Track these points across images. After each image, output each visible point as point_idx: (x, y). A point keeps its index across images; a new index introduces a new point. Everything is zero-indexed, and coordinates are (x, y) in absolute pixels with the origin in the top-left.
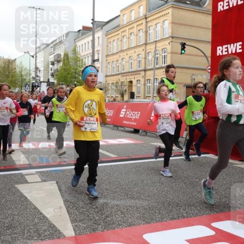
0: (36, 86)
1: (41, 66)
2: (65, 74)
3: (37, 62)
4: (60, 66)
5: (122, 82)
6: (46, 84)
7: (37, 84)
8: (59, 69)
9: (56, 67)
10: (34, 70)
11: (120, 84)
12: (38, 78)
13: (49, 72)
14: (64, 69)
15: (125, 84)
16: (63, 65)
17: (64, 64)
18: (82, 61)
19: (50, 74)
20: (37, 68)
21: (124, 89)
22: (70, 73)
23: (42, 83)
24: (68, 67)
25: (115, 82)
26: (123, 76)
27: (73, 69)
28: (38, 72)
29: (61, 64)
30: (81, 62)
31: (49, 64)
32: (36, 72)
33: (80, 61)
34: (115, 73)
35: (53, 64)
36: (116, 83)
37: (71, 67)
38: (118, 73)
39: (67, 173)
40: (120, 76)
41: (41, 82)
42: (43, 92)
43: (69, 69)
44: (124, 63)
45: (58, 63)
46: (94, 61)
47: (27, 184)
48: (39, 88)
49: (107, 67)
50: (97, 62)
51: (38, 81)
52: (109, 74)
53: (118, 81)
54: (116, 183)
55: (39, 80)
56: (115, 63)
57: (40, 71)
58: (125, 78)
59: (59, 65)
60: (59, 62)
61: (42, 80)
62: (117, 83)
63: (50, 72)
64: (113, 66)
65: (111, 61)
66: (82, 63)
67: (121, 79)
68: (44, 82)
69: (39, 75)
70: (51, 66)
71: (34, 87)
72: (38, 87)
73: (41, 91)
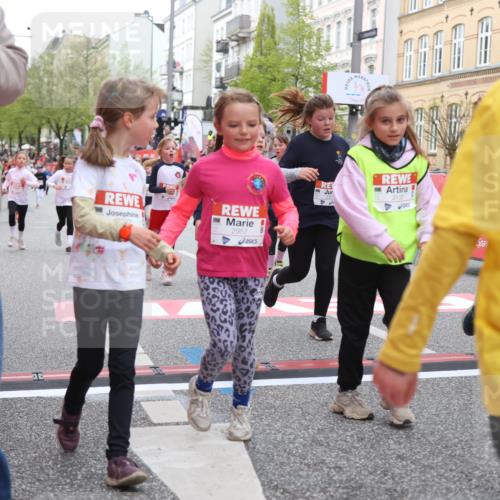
0: (169, 121)
1: (185, 57)
2: (261, 81)
3: (175, 43)
4: (247, 57)
5: (451, 106)
6: (200, 114)
7: (172, 116)
8: (243, 65)
9: (233, 58)
10: (164, 70)
11: (443, 112)
12: (176, 96)
13: (210, 76)
14: (260, 67)
15: (462, 111)
16: (255, 51)
17: (259, 49)
18: (319, 38)
19: (213, 83)
20: (172, 65)
21: (459, 128)
22: (279, 77)
23: (189, 112)
24: (271, 59)
25: (426, 107)
26: (454, 85)
27: (289, 65)
28: (177, 75)
29: (250, 49)
30: (314, 40)
31: (211, 50)
32: (171, 77)
33: (310, 38)
34: (427, 76)
35: (224, 49)
36: (432, 108)
37: (281, 57)
38: (438, 74)
39: (271, 401)
40: (443, 86)
41: (185, 108)
42: (191, 139)
43: (275, 65)
44: (460, 40)
45: (238, 45)
46: (360, 36)
47: (148, 428)
48: (177, 129)
49: (400, 55)
50: (368, 40)
51: (176, 104)
52: (406, 79)
53: (438, 102)
54: (431, 439)
55: (180, 103)
56: (429, 40)
57: (181, 73)
58: (461, 91)
59: (243, 54)
60: (242, 41)
61: (188, 101)
62: (434, 108)
63: (215, 75)
64: (422, 50)
65: (415, 36)
66: (318, 45)
67: (446, 95)
68: (193, 108)
69: (178, 87)
70: (217, 57)
71: (164, 123)
72: (177, 123)
73: (186, 137)
